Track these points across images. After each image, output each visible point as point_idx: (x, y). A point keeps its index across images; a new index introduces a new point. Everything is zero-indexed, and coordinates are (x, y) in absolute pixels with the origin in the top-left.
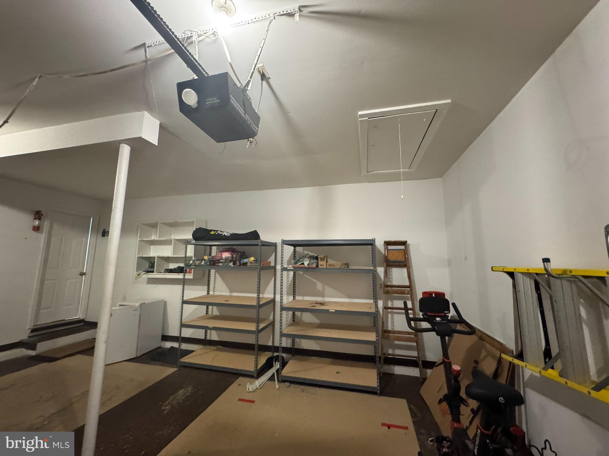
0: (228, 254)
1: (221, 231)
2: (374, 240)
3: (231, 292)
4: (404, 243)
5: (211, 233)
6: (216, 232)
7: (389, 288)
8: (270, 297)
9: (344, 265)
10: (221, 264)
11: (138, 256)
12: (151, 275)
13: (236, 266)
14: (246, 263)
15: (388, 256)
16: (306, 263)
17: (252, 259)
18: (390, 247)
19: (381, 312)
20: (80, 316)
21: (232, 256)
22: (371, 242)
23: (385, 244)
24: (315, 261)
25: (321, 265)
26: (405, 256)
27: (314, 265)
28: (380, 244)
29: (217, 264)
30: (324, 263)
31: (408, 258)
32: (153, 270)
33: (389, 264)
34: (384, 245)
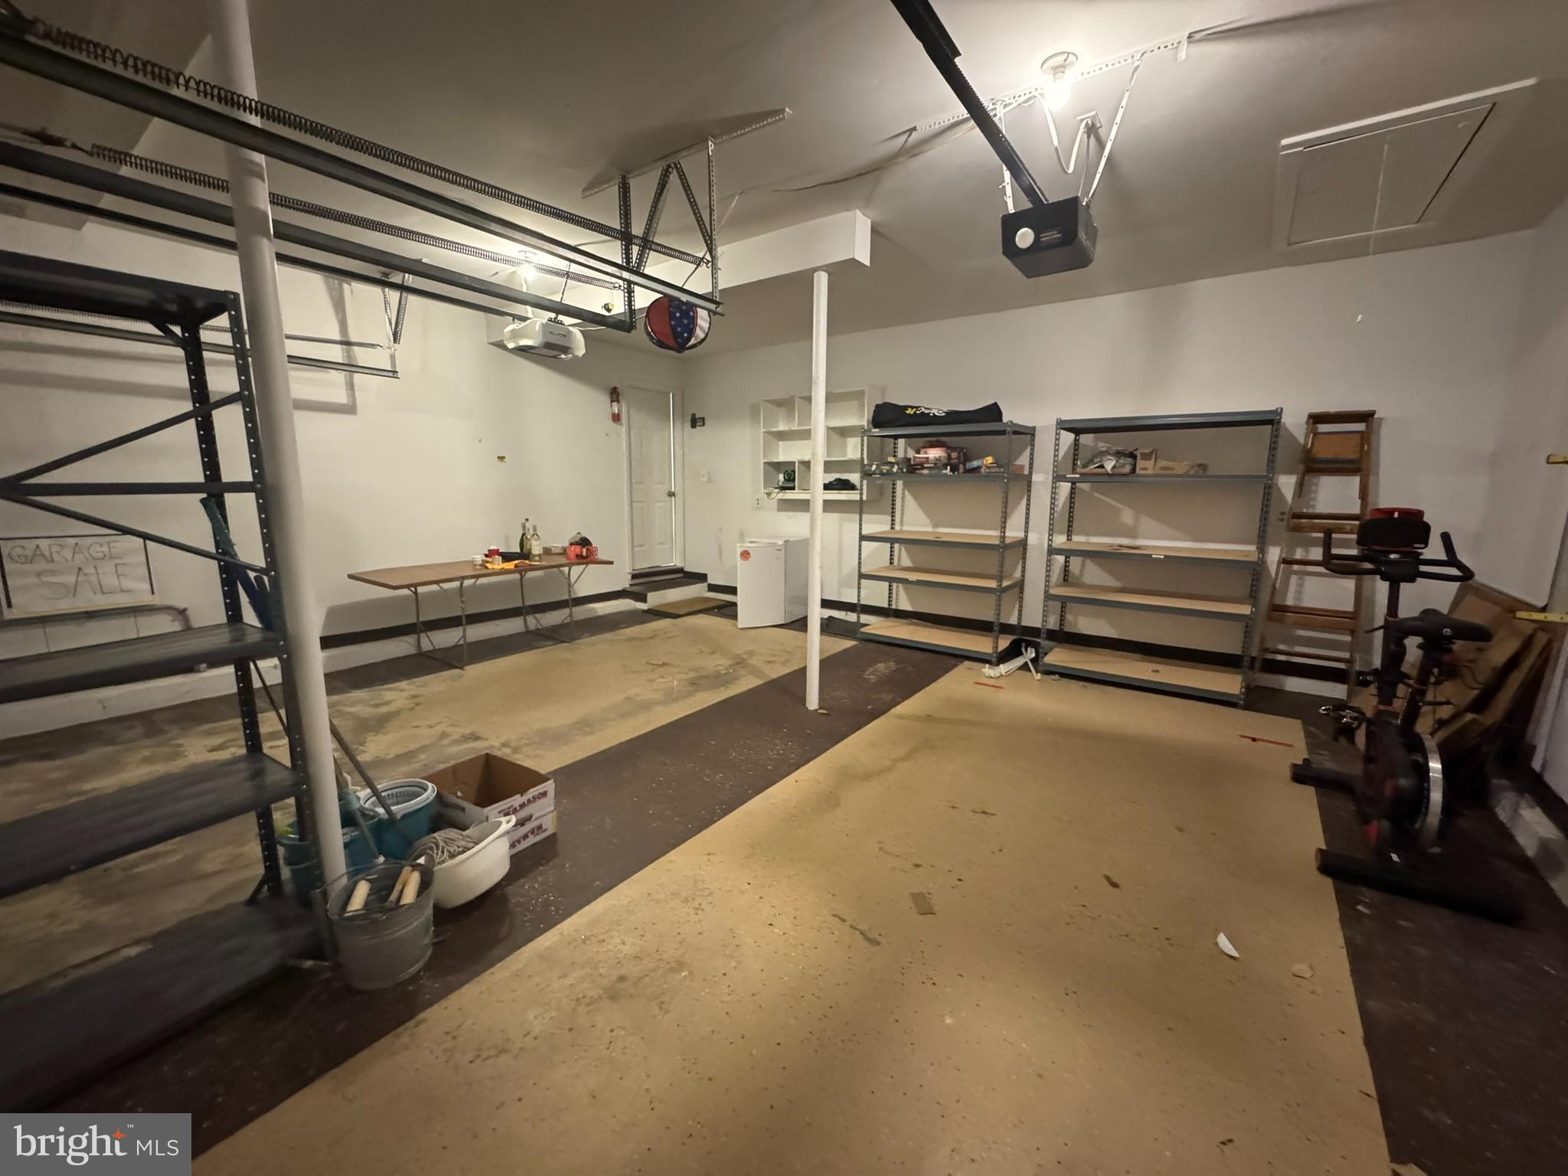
0: (939, 452)
1: (925, 408)
2: (1278, 412)
3: (935, 526)
4: (1366, 417)
5: (908, 412)
6: (915, 410)
7: (1304, 520)
8: (1017, 536)
9: (1196, 468)
10: (925, 472)
11: (765, 461)
12: (789, 495)
13: (958, 473)
14: (979, 468)
15: (1314, 449)
16: (1109, 465)
17: (989, 460)
18: (1323, 428)
19: (1271, 569)
20: (676, 562)
21: (949, 456)
22: (1271, 417)
23: (1311, 421)
24: (1129, 460)
25: (1142, 469)
26: (1362, 447)
27: (1127, 469)
28: (1294, 421)
29: (917, 472)
30: (1150, 464)
31: (1369, 451)
32: (792, 485)
33: (1312, 466)
34: (1307, 423)
